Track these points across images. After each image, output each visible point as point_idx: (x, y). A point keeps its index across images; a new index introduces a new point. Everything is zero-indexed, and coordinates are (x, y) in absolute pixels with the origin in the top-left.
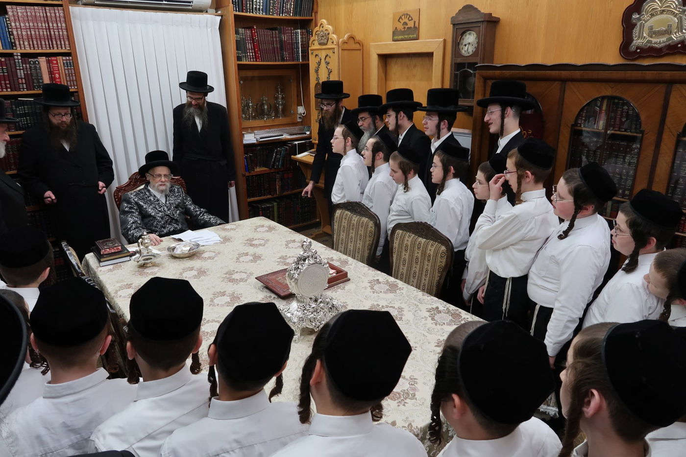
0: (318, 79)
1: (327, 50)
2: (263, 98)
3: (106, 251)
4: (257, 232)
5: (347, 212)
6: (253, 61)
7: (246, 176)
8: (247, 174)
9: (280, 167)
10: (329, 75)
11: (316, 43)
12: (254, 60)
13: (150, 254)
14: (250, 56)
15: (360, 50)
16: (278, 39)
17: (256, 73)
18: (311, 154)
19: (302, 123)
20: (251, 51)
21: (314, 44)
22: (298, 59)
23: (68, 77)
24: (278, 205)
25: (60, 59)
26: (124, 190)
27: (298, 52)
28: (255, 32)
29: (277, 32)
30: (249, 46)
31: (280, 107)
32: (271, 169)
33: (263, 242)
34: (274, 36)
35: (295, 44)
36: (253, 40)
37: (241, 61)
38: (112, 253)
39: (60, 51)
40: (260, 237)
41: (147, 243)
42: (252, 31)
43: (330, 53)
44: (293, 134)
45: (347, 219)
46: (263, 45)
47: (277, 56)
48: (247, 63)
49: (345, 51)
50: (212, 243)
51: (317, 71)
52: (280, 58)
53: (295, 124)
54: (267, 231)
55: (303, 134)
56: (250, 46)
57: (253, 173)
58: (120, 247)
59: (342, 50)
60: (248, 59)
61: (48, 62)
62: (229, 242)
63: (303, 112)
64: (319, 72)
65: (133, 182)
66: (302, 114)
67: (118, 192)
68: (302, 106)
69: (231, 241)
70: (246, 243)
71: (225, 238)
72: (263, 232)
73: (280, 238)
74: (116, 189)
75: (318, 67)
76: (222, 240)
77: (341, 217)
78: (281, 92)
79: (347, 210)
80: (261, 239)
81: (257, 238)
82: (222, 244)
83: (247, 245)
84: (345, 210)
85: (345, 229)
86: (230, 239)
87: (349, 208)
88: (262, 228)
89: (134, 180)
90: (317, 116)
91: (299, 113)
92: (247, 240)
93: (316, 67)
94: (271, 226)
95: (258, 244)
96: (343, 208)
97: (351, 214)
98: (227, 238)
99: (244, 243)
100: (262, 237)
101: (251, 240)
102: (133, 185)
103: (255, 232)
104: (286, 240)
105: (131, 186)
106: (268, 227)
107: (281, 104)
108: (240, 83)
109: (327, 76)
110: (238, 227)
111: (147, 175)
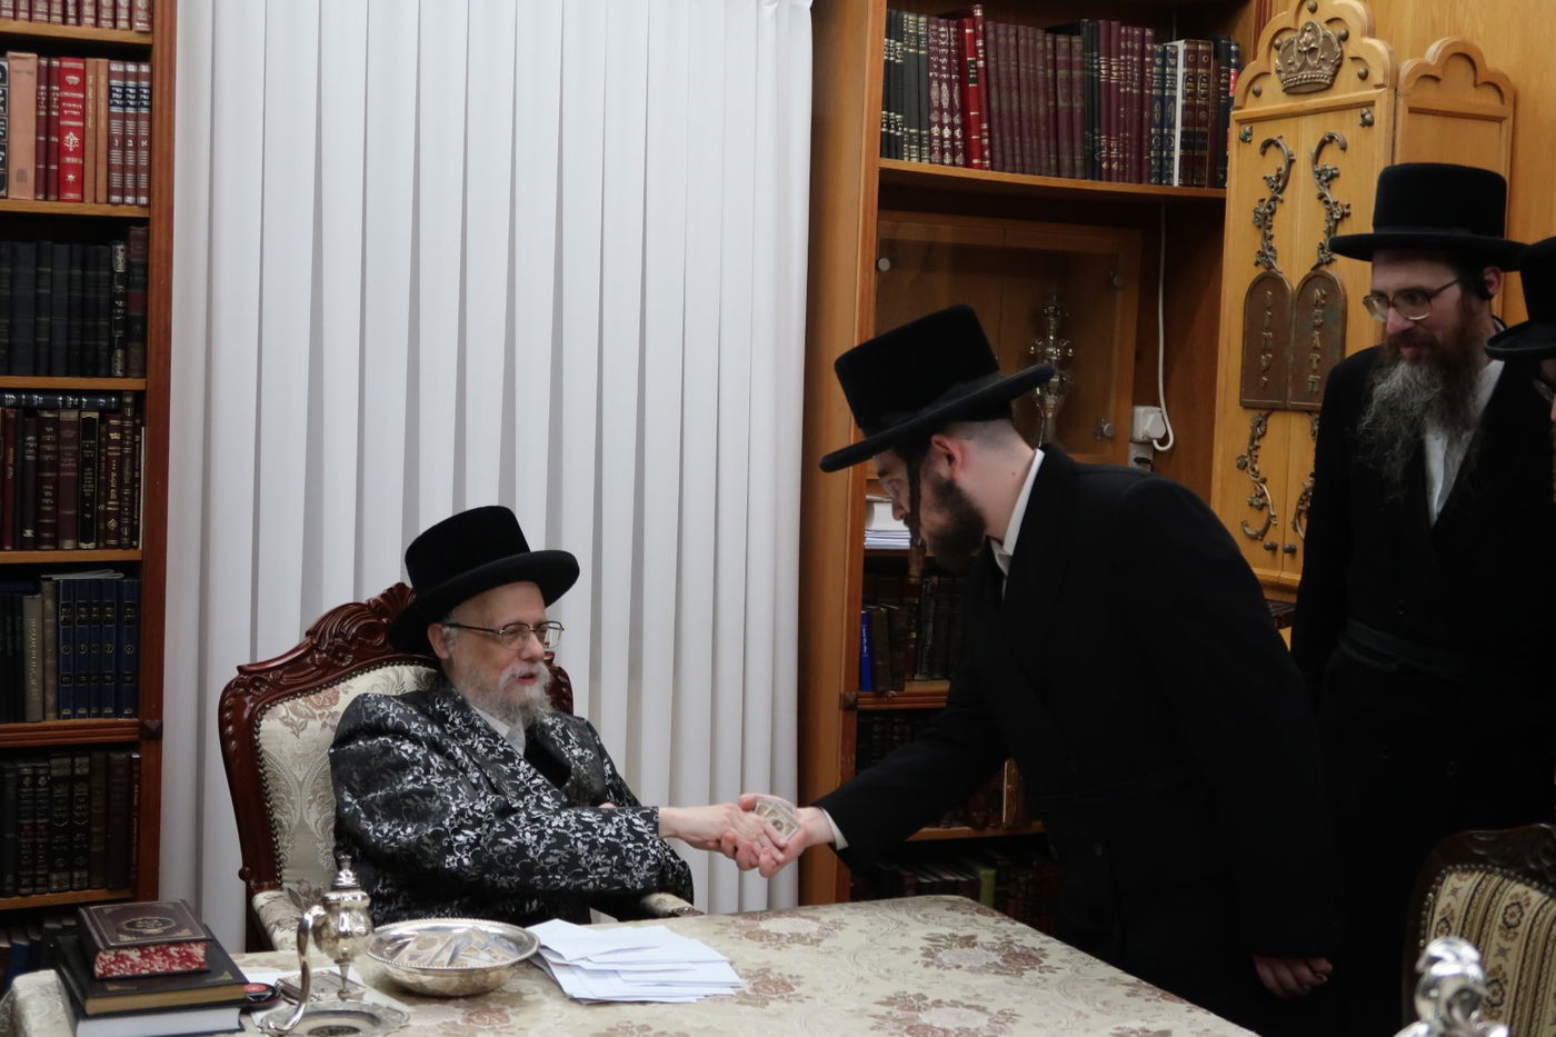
0: (1266, 256)
1: (1331, 117)
3: (123, 959)
4: (941, 965)
5: (1519, 888)
6: (954, 164)
7: (864, 713)
8: (868, 702)
11: (1272, 86)
12: (959, 159)
13: (350, 1005)
14: (942, 138)
15: (1499, 120)
16: (1077, 73)
17: (946, 231)
20: (946, 120)
21: (1258, 94)
22: (1163, 174)
23: (116, 153)
24: (999, 881)
25: (99, 68)
26: (275, 685)
27: (1166, 142)
28: (975, 36)
29: (1076, 40)
30: (941, 94)
31: (1051, 400)
33: (980, 1021)
34: (1061, 58)
35: (1157, 106)
36: (963, 68)
37: (899, 156)
38: (153, 976)
39: (106, 33)
40: (956, 995)
41: (346, 935)
42: (960, 27)
43: (1347, 127)
45: (1522, 929)
46: (1004, 94)
47: (1064, 145)
48: (925, 167)
49: (1429, 119)
50: (690, 993)
51: (1264, 220)
52: (1079, 163)
54: (999, 969)
56: (945, 95)
57: (895, 699)
58: (199, 951)
59: (1412, 111)
60: (931, 152)
61: (47, 77)
62: (788, 1001)
63: (1161, 435)
64: (1278, 220)
65: (325, 651)
66: (1152, 443)
67: (242, 690)
68: (1157, 404)
69: (795, 995)
70: (884, 1014)
71: (764, 975)
72: (972, 970)
73: (1079, 1014)
74: (237, 673)
75: (1274, 199)
76: (747, 987)
77: (1474, 913)
78: (1060, 335)
79: (1517, 874)
80: (966, 1003)
81: (946, 999)
82: (748, 1008)
83: (890, 1025)
84: (1506, 876)
85: (1500, 993)
86: (789, 988)
87: (1533, 866)
88: (966, 949)
89: (329, 644)
90: (1248, 442)
91: (1139, 435)
92: (885, 1000)
93: (1263, 200)
94: (1015, 947)
95: (957, 1032)
96: (1494, 866)
97: (1546, 902)
98: (772, 977)
99: (875, 1016)
100: (971, 994)
101: (912, 1002)
102: (318, 668)
103: (927, 965)
104: (1119, 1028)
105: (313, 668)
106: (998, 950)
107: (1058, 386)
108: (877, 267)
109: (1322, 237)
110: (830, 930)
111: (439, 636)
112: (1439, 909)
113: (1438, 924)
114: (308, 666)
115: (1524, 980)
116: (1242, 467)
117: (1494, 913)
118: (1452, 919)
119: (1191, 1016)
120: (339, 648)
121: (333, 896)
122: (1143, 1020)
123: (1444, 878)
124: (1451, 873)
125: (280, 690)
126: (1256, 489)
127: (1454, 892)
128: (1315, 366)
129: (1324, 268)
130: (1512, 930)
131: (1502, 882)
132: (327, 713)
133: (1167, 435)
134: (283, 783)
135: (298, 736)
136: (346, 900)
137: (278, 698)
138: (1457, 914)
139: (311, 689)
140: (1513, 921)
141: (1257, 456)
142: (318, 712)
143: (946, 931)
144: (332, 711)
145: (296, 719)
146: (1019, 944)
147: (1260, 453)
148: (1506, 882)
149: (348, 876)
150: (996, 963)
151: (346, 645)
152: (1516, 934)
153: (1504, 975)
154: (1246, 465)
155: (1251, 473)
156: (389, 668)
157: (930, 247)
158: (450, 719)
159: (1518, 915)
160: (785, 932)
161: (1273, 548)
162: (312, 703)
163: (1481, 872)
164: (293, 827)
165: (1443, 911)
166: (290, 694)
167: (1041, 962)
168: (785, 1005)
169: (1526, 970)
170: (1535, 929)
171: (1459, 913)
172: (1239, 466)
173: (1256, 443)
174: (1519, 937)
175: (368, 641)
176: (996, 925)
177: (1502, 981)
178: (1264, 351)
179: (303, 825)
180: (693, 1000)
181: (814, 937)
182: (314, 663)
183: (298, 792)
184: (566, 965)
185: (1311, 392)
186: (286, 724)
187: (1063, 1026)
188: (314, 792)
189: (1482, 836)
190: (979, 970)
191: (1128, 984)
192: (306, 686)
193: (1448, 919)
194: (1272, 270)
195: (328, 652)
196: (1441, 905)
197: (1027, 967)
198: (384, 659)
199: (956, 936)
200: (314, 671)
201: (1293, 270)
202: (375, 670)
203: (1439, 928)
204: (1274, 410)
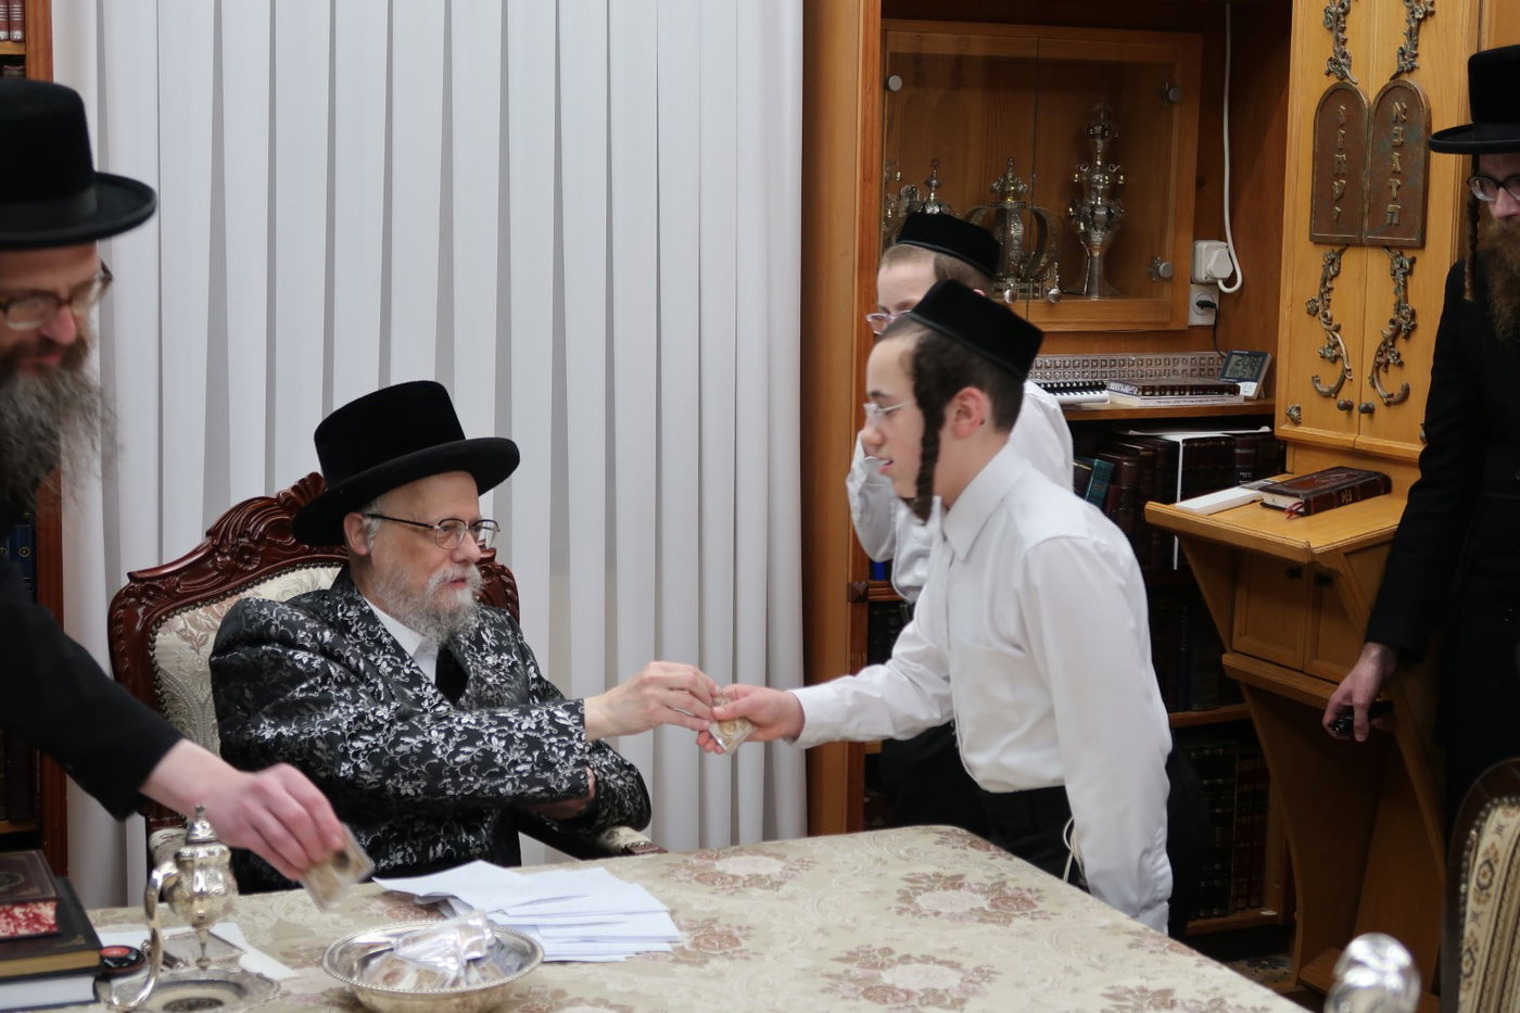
0: (1338, 64)
2: (1004, 185)
4: (917, 912)
7: (874, 605)
8: (881, 593)
10: (1413, 35)
17: (978, 42)
18: (1269, 498)
19: (1211, 337)
31: (1097, 237)
33: (951, 981)
40: (931, 946)
41: (202, 895)
44: (1163, 390)
50: (619, 951)
51: (1337, 21)
53: (1172, 338)
54: (984, 917)
55: (1220, 390)
58: (49, 914)
62: (731, 958)
63: (1227, 275)
64: (1351, 22)
65: (227, 554)
66: (1217, 284)
67: (132, 600)
68: (1222, 238)
69: (741, 951)
70: (841, 973)
71: (710, 927)
72: (953, 917)
73: (1069, 969)
74: (128, 581)
76: (686, 940)
78: (1109, 159)
80: (939, 958)
81: (916, 953)
82: (684, 968)
83: (845, 986)
86: (735, 941)
88: (951, 892)
89: (233, 545)
90: (1319, 282)
91: (1201, 275)
92: (844, 955)
94: (1008, 890)
95: (922, 994)
98: (717, 929)
99: (829, 976)
100: (946, 946)
101: (875, 957)
102: (221, 572)
103: (901, 912)
104: (1113, 988)
105: (215, 573)
106: (987, 892)
107: (1105, 219)
108: (886, 86)
109: (1402, 41)
110: (796, 870)
111: (356, 527)
112: (1482, 850)
113: (1481, 867)
114: (210, 571)
116: (1313, 312)
118: (1496, 861)
119: (1201, 971)
120: (245, 549)
121: (187, 851)
122: (1141, 978)
123: (1488, 813)
124: (1496, 806)
125: (178, 599)
126: (1328, 338)
127: (1500, 829)
128: (1394, 193)
129: (1405, 77)
133: (1234, 274)
134: (182, 704)
135: (198, 652)
136: (201, 855)
137: (175, 609)
138: (1501, 857)
139: (214, 597)
141: (1329, 300)
143: (930, 870)
145: (195, 632)
146: (1013, 885)
147: (1333, 295)
149: (204, 827)
150: (982, 909)
151: (252, 546)
154: (1317, 310)
155: (1325, 320)
156: (304, 570)
157: (960, 61)
158: (353, 630)
160: (741, 874)
161: (1348, 407)
162: (214, 613)
165: (1487, 852)
166: (190, 603)
167: (1035, 907)
168: (727, 963)
171: (1504, 856)
172: (1309, 313)
173: (1328, 285)
175: (278, 541)
176: (989, 861)
178: (1337, 176)
180: (621, 958)
181: (775, 879)
185: (1390, 224)
186: (185, 638)
187: (1047, 985)
190: (961, 918)
191: (1130, 933)
192: (207, 594)
193: (1492, 862)
194: (1346, 80)
195: (231, 554)
196: (1485, 844)
197: (1017, 913)
198: (297, 562)
199: (940, 876)
200: (216, 576)
201: (1370, 81)
202: (287, 573)
203: (1482, 872)
204: (1348, 245)
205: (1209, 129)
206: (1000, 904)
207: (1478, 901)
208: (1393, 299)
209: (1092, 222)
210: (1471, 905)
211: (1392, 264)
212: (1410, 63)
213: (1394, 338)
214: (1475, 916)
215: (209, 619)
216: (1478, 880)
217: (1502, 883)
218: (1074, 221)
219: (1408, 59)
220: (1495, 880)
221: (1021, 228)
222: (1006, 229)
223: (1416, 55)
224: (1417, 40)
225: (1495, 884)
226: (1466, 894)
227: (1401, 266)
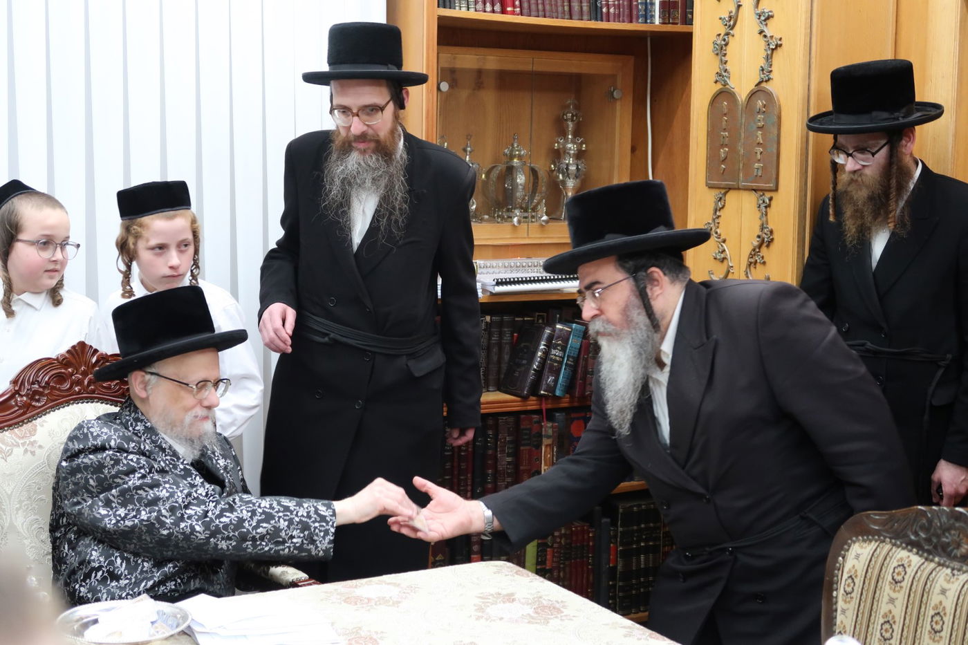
0: (722, 76)
2: (512, 151)
4: (489, 618)
5: (902, 554)
6: (493, 11)
9: (558, 393)
10: (769, 58)
12: (497, 8)
17: (492, 60)
22: (647, 16)
31: (571, 183)
32: (525, 398)
37: (452, 7)
40: (500, 642)
45: (906, 584)
48: (472, 14)
51: (721, 50)
52: (585, 8)
54: (531, 620)
60: (476, 2)
64: (730, 50)
65: (24, 395)
71: (357, 633)
72: (512, 620)
75: (727, 34)
76: (343, 642)
77: (872, 573)
78: (576, 135)
79: (901, 543)
84: (894, 545)
85: (891, 631)
86: (375, 641)
87: (913, 537)
88: (508, 605)
89: (28, 390)
90: (712, 212)
93: (719, 35)
94: (544, 602)
96: (885, 537)
97: (923, 564)
98: (362, 634)
103: (478, 618)
105: (17, 408)
106: (531, 604)
107: (575, 172)
108: (439, 89)
109: (762, 62)
110: (408, 593)
111: (139, 379)
112: (846, 570)
113: (846, 580)
114: (12, 407)
115: (907, 621)
117: (886, 572)
118: (856, 576)
120: (36, 392)
123: (850, 546)
124: (854, 542)
126: (718, 247)
127: (857, 557)
128: (759, 156)
129: (764, 85)
130: (899, 584)
131: (891, 549)
132: (28, 442)
138: (859, 573)
139: (16, 424)
140: (899, 578)
141: (718, 223)
142: (21, 442)
143: (493, 591)
144: (32, 440)
145: (4, 448)
146: (546, 598)
147: (720, 220)
148: (894, 549)
150: (529, 615)
151: (41, 390)
152: (901, 587)
153: (893, 617)
155: (715, 235)
156: (74, 405)
157: (480, 72)
159: (903, 573)
162: (16, 435)
163: (876, 541)
164: (5, 528)
165: (850, 571)
166: (1, 429)
167: (562, 612)
169: (909, 613)
170: (915, 584)
171: (861, 573)
173: (718, 213)
174: (904, 589)
175: (58, 386)
176: (529, 583)
177: (891, 622)
178: (722, 146)
179: (12, 526)
181: (395, 600)
182: (17, 405)
183: (8, 502)
184: (208, 633)
185: (756, 176)
188: (20, 502)
189: (876, 515)
190: (517, 621)
191: (624, 627)
193: (853, 577)
194: (727, 86)
195: (27, 395)
196: (848, 566)
197: (552, 617)
198: (72, 399)
199: (500, 594)
200: (18, 410)
201: (742, 86)
202: (64, 407)
203: (847, 583)
204: (730, 189)
205: (638, 117)
206: (540, 611)
207: (845, 602)
208: (759, 223)
209: (566, 173)
210: (841, 604)
211: (758, 200)
212: (767, 76)
213: (760, 246)
214: (844, 611)
215: (13, 439)
216: (844, 588)
217: (860, 590)
218: (555, 173)
219: (766, 74)
220: (856, 588)
221: (524, 178)
222: (513, 180)
223: (771, 71)
224: (771, 62)
225: (855, 591)
226: (836, 597)
227: (764, 202)
